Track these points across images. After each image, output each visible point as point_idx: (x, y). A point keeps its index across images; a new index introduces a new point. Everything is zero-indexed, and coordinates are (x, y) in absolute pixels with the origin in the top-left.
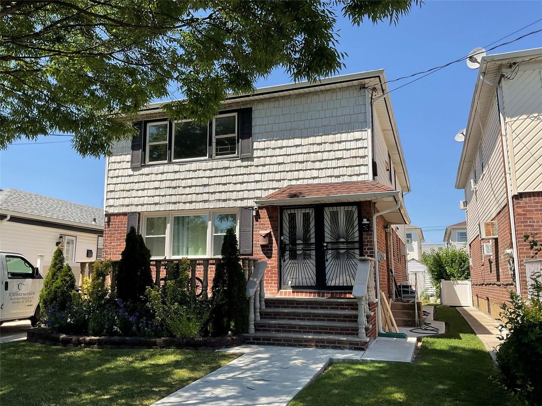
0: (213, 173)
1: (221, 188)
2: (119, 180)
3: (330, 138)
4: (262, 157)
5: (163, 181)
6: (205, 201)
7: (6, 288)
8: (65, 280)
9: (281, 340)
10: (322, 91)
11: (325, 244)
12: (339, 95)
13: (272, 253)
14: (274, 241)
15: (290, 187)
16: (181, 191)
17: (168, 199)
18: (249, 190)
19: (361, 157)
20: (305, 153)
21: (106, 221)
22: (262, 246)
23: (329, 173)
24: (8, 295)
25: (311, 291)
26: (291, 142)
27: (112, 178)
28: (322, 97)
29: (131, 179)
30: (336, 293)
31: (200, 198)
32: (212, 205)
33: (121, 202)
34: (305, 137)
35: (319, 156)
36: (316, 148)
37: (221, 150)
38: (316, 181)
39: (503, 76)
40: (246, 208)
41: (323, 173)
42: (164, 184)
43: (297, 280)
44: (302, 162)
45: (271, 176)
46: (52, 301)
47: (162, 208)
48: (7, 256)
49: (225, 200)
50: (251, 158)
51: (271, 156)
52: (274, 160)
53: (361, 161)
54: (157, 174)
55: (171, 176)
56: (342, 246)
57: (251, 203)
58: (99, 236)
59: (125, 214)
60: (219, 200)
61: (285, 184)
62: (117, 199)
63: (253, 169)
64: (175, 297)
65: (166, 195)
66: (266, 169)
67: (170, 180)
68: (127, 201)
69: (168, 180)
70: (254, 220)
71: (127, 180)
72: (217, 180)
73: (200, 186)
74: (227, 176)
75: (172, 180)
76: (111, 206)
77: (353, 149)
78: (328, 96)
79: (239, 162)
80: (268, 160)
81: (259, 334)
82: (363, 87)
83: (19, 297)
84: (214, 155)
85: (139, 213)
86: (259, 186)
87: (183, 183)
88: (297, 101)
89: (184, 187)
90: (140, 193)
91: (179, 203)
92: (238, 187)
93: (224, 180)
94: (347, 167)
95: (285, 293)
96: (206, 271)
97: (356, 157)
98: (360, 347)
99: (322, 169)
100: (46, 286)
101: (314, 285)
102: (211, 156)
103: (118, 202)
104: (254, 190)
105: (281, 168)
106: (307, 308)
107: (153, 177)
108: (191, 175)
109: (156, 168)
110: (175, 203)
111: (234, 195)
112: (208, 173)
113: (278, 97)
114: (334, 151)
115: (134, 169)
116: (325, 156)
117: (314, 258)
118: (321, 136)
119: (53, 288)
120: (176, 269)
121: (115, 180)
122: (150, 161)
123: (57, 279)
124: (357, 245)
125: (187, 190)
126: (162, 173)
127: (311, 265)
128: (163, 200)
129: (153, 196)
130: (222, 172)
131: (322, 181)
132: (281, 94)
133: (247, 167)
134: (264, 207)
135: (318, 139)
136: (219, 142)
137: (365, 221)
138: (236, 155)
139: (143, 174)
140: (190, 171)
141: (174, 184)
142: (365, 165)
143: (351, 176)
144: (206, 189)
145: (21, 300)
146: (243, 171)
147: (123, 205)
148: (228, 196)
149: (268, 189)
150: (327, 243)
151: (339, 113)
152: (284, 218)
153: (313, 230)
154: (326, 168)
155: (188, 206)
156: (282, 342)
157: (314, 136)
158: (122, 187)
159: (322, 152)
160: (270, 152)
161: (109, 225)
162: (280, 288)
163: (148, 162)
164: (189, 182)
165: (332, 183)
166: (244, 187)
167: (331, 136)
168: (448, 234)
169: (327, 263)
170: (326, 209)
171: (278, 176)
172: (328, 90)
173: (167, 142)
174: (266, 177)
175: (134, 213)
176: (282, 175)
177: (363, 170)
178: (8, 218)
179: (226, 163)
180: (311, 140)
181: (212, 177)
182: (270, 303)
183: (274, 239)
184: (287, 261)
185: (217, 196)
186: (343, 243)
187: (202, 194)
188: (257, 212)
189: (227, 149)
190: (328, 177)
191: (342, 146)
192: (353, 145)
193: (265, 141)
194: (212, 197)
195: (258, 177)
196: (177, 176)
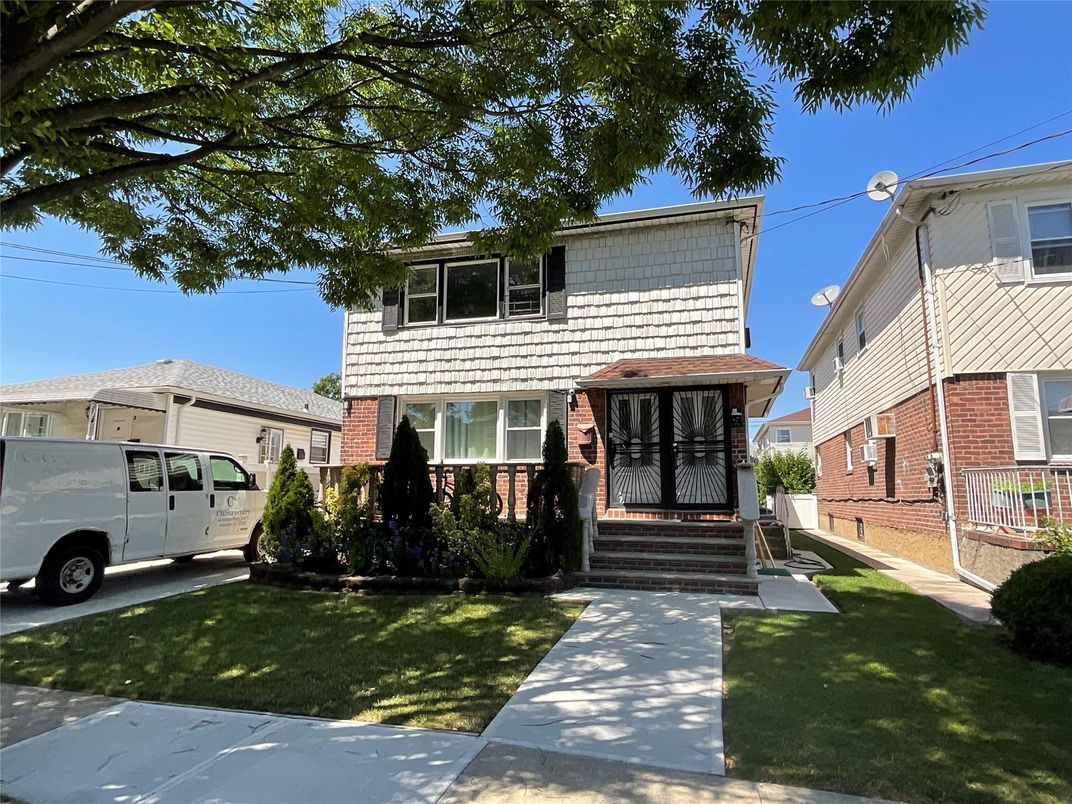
0: (506, 340)
1: (519, 362)
2: (364, 349)
3: (682, 292)
4: (581, 318)
5: (431, 350)
6: (495, 381)
7: (212, 505)
8: (301, 493)
9: (631, 582)
10: (669, 225)
11: (675, 445)
12: (695, 231)
13: (596, 457)
14: (599, 440)
15: (624, 362)
16: (458, 365)
17: (438, 377)
18: (561, 366)
19: (728, 321)
20: (644, 314)
21: (346, 407)
22: (582, 447)
23: (682, 341)
24: (214, 515)
25: (653, 510)
26: (624, 297)
27: (354, 345)
28: (670, 233)
29: (382, 348)
30: (692, 515)
31: (487, 376)
32: (505, 387)
33: (368, 379)
34: (644, 291)
35: (666, 318)
36: (661, 306)
37: (518, 307)
38: (662, 354)
39: (932, 210)
40: (556, 392)
41: (672, 343)
42: (431, 356)
43: (634, 496)
44: (641, 326)
45: (594, 346)
46: (284, 524)
47: (430, 390)
48: (212, 457)
49: (525, 380)
50: (563, 320)
51: (594, 317)
52: (598, 323)
53: (727, 326)
54: (421, 340)
55: (444, 344)
56: (698, 447)
57: (562, 385)
58: (313, 430)
59: (373, 398)
60: (516, 380)
61: (616, 357)
62: (362, 375)
63: (568, 336)
64: (473, 518)
65: (435, 372)
66: (586, 335)
67: (441, 349)
68: (376, 380)
69: (439, 350)
70: (569, 409)
71: (376, 348)
72: (513, 351)
73: (486, 358)
74: (527, 344)
75: (445, 350)
76: (352, 386)
77: (716, 309)
78: (679, 232)
79: (545, 326)
80: (589, 323)
81: (597, 573)
82: (730, 220)
83: (230, 517)
84: (507, 314)
85: (395, 397)
86: (576, 359)
87: (462, 354)
88: (633, 239)
89: (464, 360)
90: (396, 368)
91: (455, 382)
92: (545, 361)
93: (523, 351)
94: (708, 334)
95: (617, 513)
96: (512, 481)
97: (720, 320)
98: (751, 591)
99: (671, 337)
100: (272, 503)
101: (657, 502)
102: (502, 316)
103: (362, 381)
104: (568, 366)
105: (610, 334)
106: (659, 535)
107: (416, 345)
108: (474, 342)
109: (421, 331)
110: (450, 383)
111: (538, 373)
112: (499, 341)
113: (603, 232)
114: (689, 311)
115: (387, 332)
116: (676, 317)
117: (658, 464)
118: (669, 288)
119: (283, 504)
120: (468, 478)
121: (358, 349)
122: (410, 321)
123: (288, 491)
124: (721, 446)
125: (468, 365)
126: (430, 340)
127: (653, 474)
128: (431, 378)
129: (416, 373)
130: (520, 339)
131: (670, 354)
132: (609, 227)
133: (558, 332)
134: (584, 391)
135: (665, 294)
136: (514, 296)
137: (735, 412)
138: (541, 314)
139: (400, 341)
140: (471, 336)
141: (448, 355)
142: (734, 332)
143: (713, 347)
144: (497, 364)
145: (232, 522)
146: (552, 337)
147: (371, 385)
148: (530, 373)
149: (590, 365)
150: (678, 442)
151: (696, 258)
152: (613, 405)
153: (655, 425)
154: (676, 336)
155: (468, 388)
156: (635, 584)
157: (658, 289)
158: (369, 358)
159: (670, 312)
160: (593, 311)
161: (349, 413)
162: (608, 506)
163: (407, 324)
164: (471, 353)
165: (684, 358)
166: (553, 361)
167: (684, 289)
168: (762, 432)
169: (677, 472)
170: (677, 395)
171: (604, 346)
172: (678, 224)
173: (437, 295)
174: (585, 347)
175: (387, 396)
176: (612, 345)
177: (731, 338)
178: (193, 402)
179: (526, 326)
180: (655, 294)
181: (505, 346)
182: (605, 527)
183: (599, 436)
184: (617, 469)
185: (514, 374)
186: (701, 443)
187: (490, 370)
188: (574, 397)
189: (527, 306)
190: (680, 348)
191: (700, 304)
192: (716, 302)
193: (584, 295)
194: (505, 375)
195: (574, 347)
196: (452, 343)
